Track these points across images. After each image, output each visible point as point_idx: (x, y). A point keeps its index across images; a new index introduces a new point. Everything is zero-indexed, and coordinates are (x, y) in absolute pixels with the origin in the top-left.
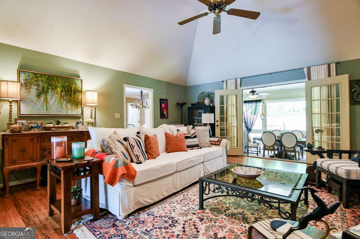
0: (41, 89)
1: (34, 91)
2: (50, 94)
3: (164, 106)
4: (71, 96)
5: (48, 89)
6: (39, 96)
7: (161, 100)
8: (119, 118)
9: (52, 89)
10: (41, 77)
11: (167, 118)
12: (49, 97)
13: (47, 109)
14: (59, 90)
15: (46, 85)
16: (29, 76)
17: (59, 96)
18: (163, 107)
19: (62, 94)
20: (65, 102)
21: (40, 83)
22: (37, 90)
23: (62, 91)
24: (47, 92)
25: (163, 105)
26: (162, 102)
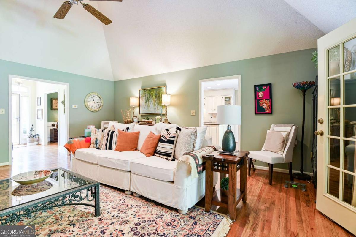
0: (146, 98)
1: (144, 100)
2: (150, 100)
3: (263, 95)
4: (159, 100)
5: (149, 97)
6: (146, 103)
7: (255, 86)
8: (195, 115)
9: (151, 97)
10: (147, 91)
11: (271, 113)
12: (150, 102)
13: (149, 110)
14: (154, 97)
15: (148, 95)
16: (142, 92)
17: (154, 101)
18: (261, 96)
19: (155, 99)
20: (157, 105)
21: (147, 95)
22: (145, 99)
23: (155, 98)
24: (149, 99)
25: (261, 95)
26: (257, 90)
